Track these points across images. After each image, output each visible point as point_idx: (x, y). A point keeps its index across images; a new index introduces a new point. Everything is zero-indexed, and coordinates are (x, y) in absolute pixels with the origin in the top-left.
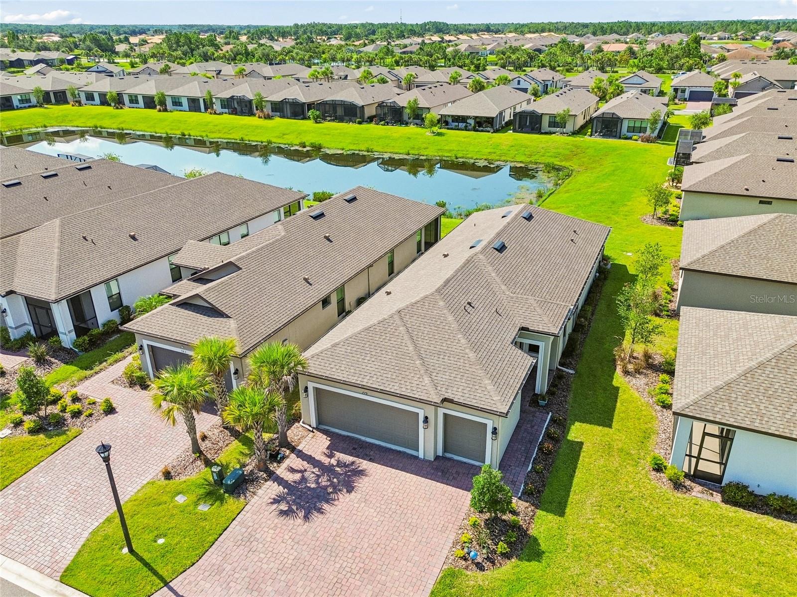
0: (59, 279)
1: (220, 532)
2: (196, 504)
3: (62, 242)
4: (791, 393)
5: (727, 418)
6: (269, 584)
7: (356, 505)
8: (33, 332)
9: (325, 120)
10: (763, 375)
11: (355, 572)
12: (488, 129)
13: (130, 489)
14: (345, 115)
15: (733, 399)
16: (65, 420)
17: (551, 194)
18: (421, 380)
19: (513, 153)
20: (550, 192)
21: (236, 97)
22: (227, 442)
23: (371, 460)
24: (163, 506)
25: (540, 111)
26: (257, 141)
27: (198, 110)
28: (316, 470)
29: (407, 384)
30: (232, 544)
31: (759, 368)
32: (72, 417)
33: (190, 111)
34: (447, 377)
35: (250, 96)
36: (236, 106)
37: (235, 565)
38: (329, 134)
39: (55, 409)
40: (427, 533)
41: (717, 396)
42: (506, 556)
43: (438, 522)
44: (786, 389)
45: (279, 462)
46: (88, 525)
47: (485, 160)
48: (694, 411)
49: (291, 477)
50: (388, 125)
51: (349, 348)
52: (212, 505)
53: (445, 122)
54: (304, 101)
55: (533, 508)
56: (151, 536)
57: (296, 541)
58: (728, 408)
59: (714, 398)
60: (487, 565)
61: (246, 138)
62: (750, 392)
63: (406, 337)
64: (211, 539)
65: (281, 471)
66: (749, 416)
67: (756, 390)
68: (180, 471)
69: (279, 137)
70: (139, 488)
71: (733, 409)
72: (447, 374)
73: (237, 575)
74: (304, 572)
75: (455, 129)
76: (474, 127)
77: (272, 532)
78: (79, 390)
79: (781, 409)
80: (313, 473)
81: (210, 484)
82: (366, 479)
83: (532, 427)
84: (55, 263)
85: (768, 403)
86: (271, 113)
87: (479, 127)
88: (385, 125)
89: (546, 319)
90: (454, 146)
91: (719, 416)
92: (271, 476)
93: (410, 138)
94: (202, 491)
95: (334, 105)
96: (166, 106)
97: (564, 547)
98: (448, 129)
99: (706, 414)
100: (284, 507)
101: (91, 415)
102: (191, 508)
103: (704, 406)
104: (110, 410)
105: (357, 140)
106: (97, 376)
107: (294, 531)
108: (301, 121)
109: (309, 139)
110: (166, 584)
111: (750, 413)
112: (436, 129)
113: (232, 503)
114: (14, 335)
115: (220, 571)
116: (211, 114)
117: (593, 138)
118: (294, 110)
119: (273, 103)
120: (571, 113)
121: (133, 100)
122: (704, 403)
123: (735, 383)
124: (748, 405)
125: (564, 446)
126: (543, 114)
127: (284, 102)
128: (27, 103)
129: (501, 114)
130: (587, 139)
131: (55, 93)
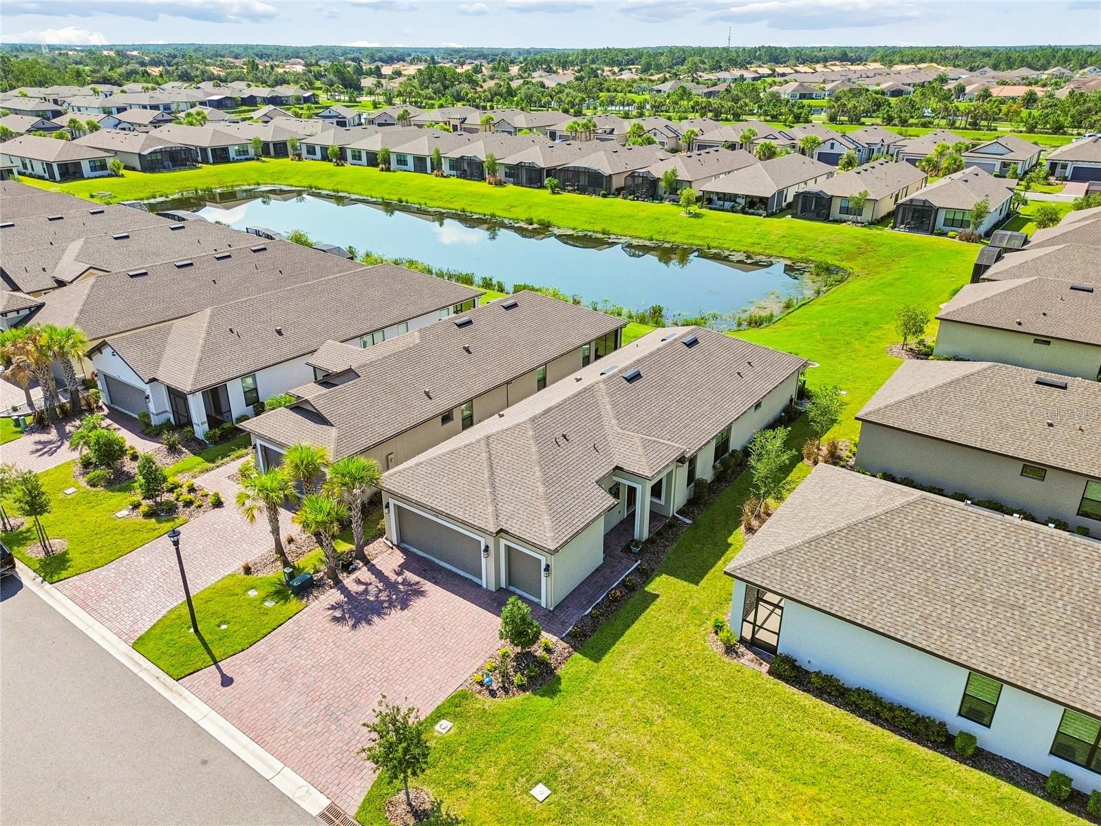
0: (198, 371)
1: (274, 627)
2: (264, 600)
3: (208, 333)
4: (848, 567)
5: (774, 585)
6: (300, 677)
7: (404, 622)
8: (172, 420)
9: (564, 190)
10: (829, 545)
11: (377, 679)
12: (761, 211)
13: (212, 578)
14: (589, 185)
15: (788, 566)
16: (177, 508)
17: (805, 304)
18: (485, 508)
19: (782, 245)
20: (803, 302)
21: (466, 158)
22: (311, 548)
23: (436, 583)
24: (236, 597)
25: (829, 192)
26: (479, 214)
27: (423, 170)
28: (380, 585)
29: (472, 510)
30: (281, 639)
31: (827, 537)
32: (184, 506)
33: (415, 171)
34: (512, 509)
35: (482, 157)
36: (466, 168)
37: (278, 656)
38: (563, 209)
39: (171, 497)
40: (458, 656)
41: (774, 560)
42: (522, 688)
43: (473, 647)
44: (845, 562)
45: (350, 573)
46: (168, 604)
47: (744, 252)
48: (744, 573)
49: (354, 588)
50: (638, 200)
51: (430, 469)
52: (277, 603)
53: (708, 200)
54: (543, 165)
55: (571, 649)
56: (218, 621)
57: (337, 645)
58: (778, 574)
59: (769, 563)
60: (500, 693)
61: (468, 209)
62: (807, 561)
63: (485, 464)
64: (265, 631)
65: (348, 581)
67: (814, 559)
68: (260, 568)
69: (505, 210)
70: (220, 578)
71: (784, 576)
72: (513, 505)
73: (276, 665)
74: (334, 672)
75: (719, 210)
76: (744, 208)
77: (319, 634)
78: (197, 482)
79: (832, 582)
80: (377, 587)
81: (282, 584)
82: (422, 600)
83: (612, 572)
84: (198, 354)
85: (821, 574)
86: (503, 179)
87: (749, 208)
88: (634, 200)
89: (644, 460)
90: (710, 233)
91: (767, 582)
92: (338, 584)
93: (658, 219)
94: (273, 589)
95: (577, 172)
96: (389, 164)
97: (582, 690)
98: (711, 209)
99: (755, 577)
100: (338, 614)
101: (200, 506)
102: (258, 603)
103: (756, 570)
104: (218, 504)
105: (595, 219)
106: (217, 470)
107: (338, 636)
108: (536, 190)
109: (539, 214)
110: (216, 663)
112: (695, 208)
113: (294, 604)
114: (155, 421)
115: (263, 658)
116: (436, 175)
117: (895, 232)
118: (531, 176)
119: (507, 166)
120: (868, 197)
121: (357, 156)
122: (757, 566)
123: (797, 550)
124: (800, 574)
125: (637, 596)
126: (832, 196)
127: (519, 166)
128: (243, 155)
129: (780, 192)
130: (887, 232)
131: (275, 145)
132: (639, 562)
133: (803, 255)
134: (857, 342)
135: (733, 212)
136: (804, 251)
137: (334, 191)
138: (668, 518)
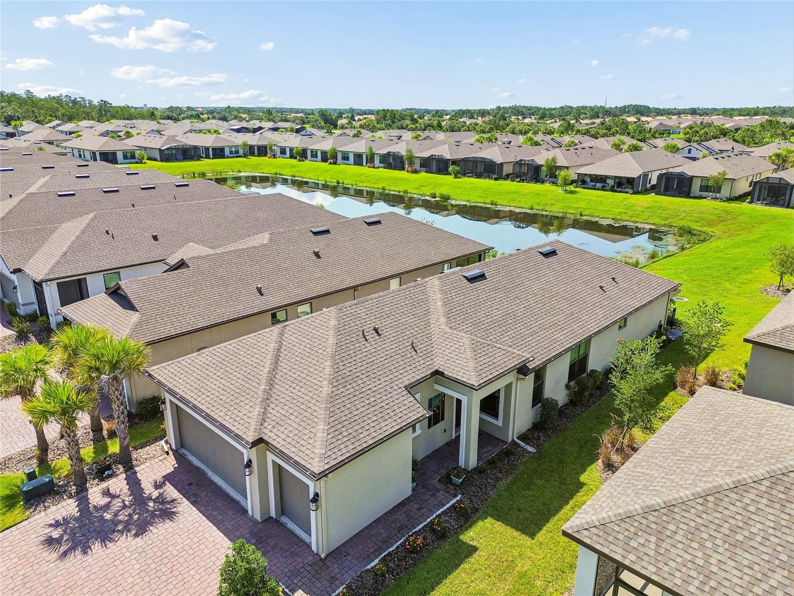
0: (58, 263)
3: (83, 232)
4: (779, 549)
5: (644, 564)
8: (38, 312)
9: (464, 175)
10: (738, 504)
12: (627, 190)
14: (485, 171)
15: (668, 533)
17: (669, 256)
18: (252, 409)
19: (647, 214)
20: (668, 255)
21: (392, 153)
23: (194, 503)
25: (690, 173)
26: (396, 191)
27: (360, 164)
28: (128, 500)
31: (735, 490)
33: (355, 164)
34: (284, 412)
35: (404, 153)
36: (391, 161)
38: (461, 188)
41: (644, 521)
44: (772, 538)
45: (102, 480)
47: (613, 219)
48: (595, 538)
49: (97, 500)
50: (523, 182)
53: (583, 181)
54: (449, 158)
58: (653, 546)
59: (636, 524)
61: (387, 188)
62: (703, 529)
65: (95, 491)
66: (684, 569)
67: (715, 527)
69: (416, 189)
71: (662, 551)
72: (286, 408)
75: (591, 189)
76: (612, 187)
79: (750, 572)
80: (124, 501)
82: (167, 524)
83: (419, 509)
84: (64, 249)
85: (728, 554)
86: (418, 169)
87: (618, 187)
88: (520, 182)
89: (471, 365)
90: (583, 205)
91: (632, 557)
92: (81, 493)
93: (539, 194)
95: (475, 162)
96: (337, 160)
98: (584, 188)
99: (612, 547)
103: (615, 534)
105: (486, 194)
108: (442, 176)
109: (442, 191)
111: (689, 565)
112: (571, 188)
116: (369, 167)
117: (753, 206)
118: (438, 166)
119: (422, 159)
120: (727, 177)
121: (314, 155)
122: (617, 528)
123: (684, 507)
124: (690, 551)
125: (446, 546)
126: (693, 177)
127: (431, 158)
128: (235, 154)
129: (645, 175)
130: (745, 206)
131: (259, 147)
132: (458, 498)
133: (666, 222)
134: (727, 283)
135: (603, 190)
136: (667, 219)
137: (292, 176)
138: (507, 443)
